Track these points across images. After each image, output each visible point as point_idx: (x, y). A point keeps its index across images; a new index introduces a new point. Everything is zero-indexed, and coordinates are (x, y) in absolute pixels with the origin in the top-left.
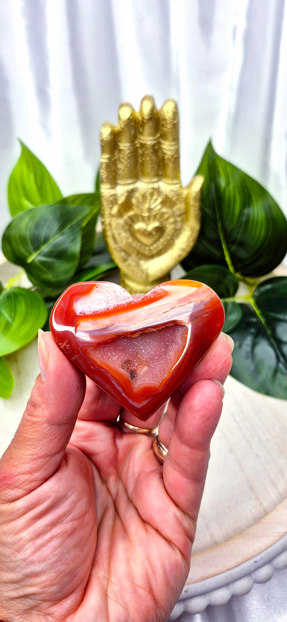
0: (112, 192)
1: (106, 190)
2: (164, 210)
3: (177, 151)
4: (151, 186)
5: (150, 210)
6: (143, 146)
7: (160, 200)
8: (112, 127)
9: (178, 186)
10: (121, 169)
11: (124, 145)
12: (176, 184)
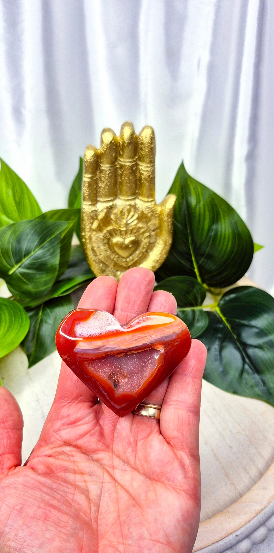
0: (93, 208)
1: (86, 207)
2: (140, 225)
3: (153, 172)
4: (128, 203)
5: (127, 225)
6: (122, 167)
7: (136, 216)
8: (95, 150)
9: (153, 203)
10: (102, 187)
11: (105, 166)
12: (152, 201)
